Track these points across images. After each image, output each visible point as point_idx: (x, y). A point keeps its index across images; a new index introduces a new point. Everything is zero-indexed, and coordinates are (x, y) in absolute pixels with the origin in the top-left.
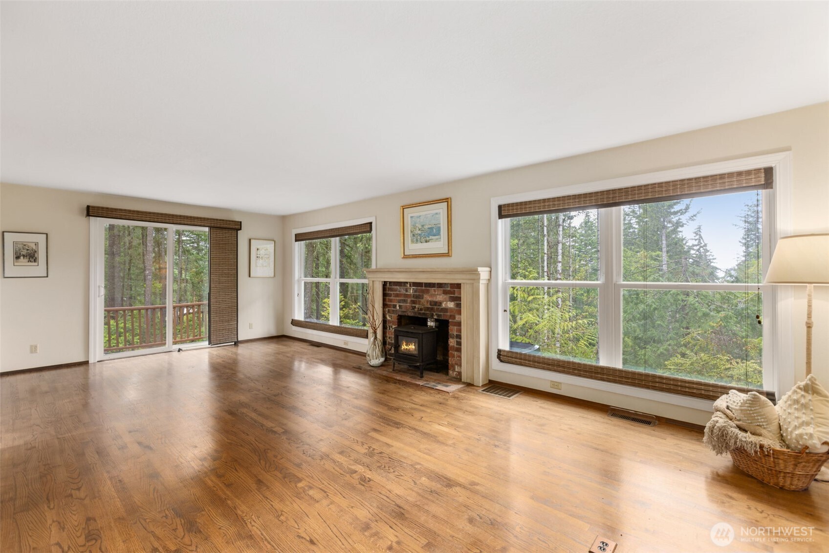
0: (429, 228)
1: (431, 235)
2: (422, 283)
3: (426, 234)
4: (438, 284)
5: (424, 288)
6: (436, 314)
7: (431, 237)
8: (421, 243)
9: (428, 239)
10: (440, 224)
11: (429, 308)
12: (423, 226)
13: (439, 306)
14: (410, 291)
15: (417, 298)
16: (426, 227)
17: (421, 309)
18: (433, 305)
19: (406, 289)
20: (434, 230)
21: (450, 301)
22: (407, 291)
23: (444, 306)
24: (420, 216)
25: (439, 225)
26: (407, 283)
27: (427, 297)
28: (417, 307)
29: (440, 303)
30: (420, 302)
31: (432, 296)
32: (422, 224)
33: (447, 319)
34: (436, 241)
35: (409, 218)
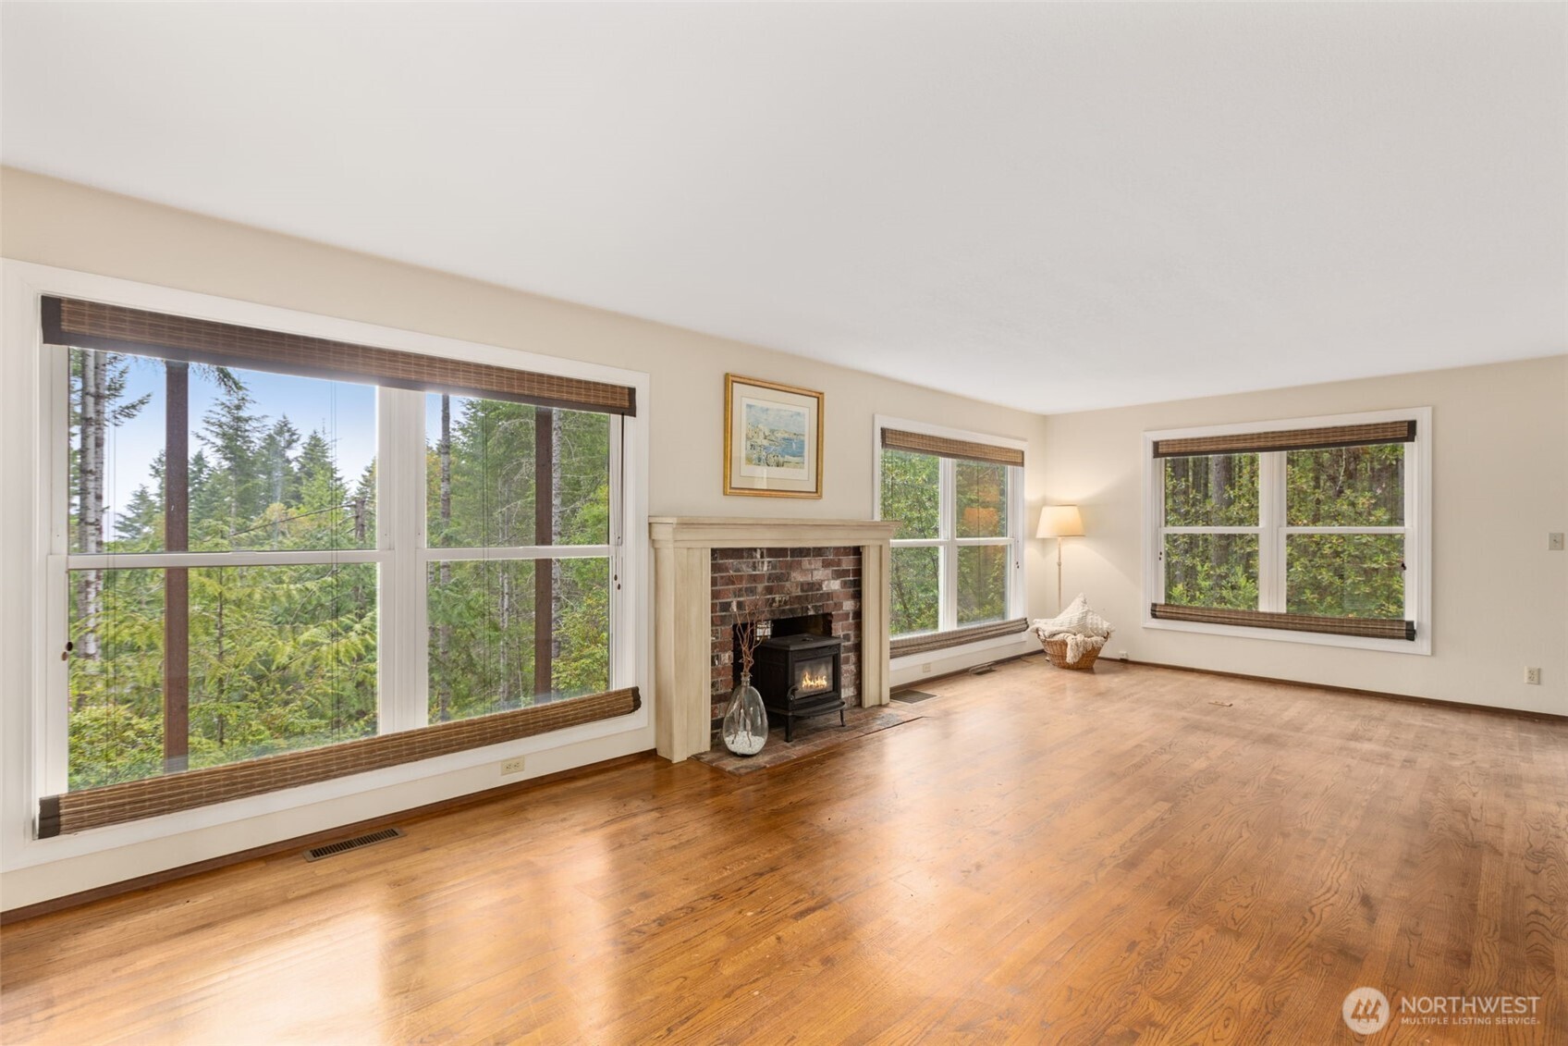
0: (784, 439)
1: (788, 454)
2: (786, 549)
3: (779, 449)
4: (815, 548)
5: (789, 558)
6: (813, 607)
7: (788, 458)
8: (768, 465)
9: (781, 460)
10: (803, 435)
11: (801, 596)
12: (772, 431)
13: (818, 590)
14: (763, 567)
15: (778, 578)
16: (779, 435)
17: (786, 603)
18: (806, 591)
19: (754, 563)
20: (794, 445)
21: (833, 579)
22: (754, 568)
23: (824, 589)
24: (767, 410)
25: (802, 438)
26: (755, 550)
27: (798, 577)
28: (777, 599)
29: (820, 585)
30: (783, 587)
31: (804, 571)
32: (773, 428)
33: (829, 611)
34: (795, 467)
35: (744, 407)
